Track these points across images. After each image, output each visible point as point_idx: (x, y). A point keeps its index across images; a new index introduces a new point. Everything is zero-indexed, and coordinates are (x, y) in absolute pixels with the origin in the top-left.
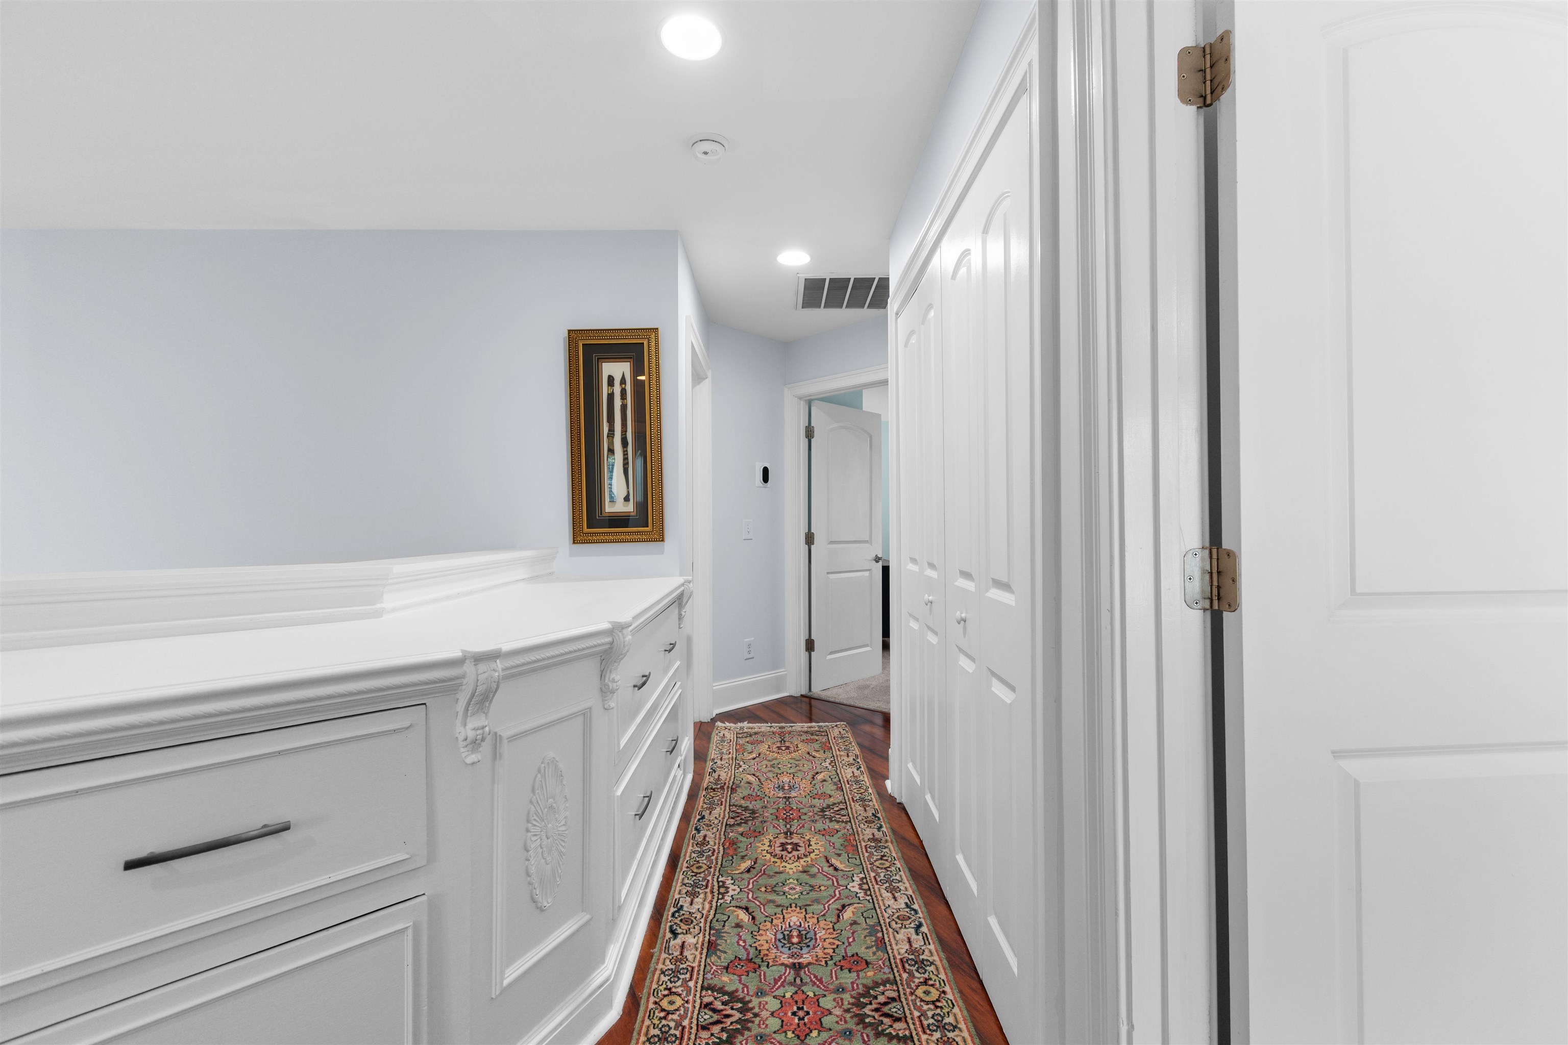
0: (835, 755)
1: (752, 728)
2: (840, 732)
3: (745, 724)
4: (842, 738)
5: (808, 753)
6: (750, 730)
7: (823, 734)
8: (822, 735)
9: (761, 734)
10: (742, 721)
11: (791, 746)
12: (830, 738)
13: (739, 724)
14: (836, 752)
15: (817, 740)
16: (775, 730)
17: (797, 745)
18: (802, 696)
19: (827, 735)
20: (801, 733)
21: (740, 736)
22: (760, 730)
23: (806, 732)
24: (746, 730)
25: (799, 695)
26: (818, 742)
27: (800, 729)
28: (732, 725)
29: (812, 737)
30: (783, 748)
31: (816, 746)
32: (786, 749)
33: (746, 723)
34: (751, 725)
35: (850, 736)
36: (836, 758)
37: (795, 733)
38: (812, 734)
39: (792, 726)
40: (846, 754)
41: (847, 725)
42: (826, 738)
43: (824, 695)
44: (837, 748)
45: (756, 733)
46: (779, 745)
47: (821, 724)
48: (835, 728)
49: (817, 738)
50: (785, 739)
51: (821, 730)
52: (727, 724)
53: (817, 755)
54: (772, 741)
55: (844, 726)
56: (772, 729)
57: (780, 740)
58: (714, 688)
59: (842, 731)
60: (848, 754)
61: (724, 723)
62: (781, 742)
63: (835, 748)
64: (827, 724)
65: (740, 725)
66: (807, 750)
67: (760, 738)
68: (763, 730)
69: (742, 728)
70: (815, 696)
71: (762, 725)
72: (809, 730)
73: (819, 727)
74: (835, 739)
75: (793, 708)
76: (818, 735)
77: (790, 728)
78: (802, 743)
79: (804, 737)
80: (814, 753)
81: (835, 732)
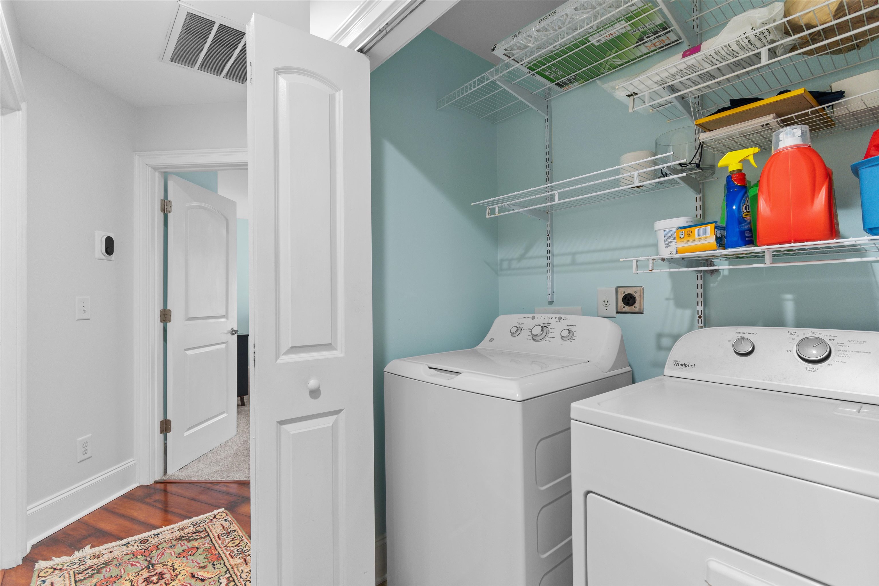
0: (229, 567)
1: (98, 556)
2: (222, 525)
3: (88, 551)
4: (228, 534)
5: (193, 576)
6: (95, 561)
7: (203, 535)
8: (201, 538)
9: (115, 562)
10: (77, 546)
11: (165, 571)
12: (213, 540)
13: (76, 553)
14: (228, 560)
15: (197, 549)
16: (134, 549)
17: (172, 566)
18: (156, 482)
19: (208, 535)
20: (174, 542)
21: (81, 577)
22: (111, 556)
23: (180, 539)
24: (89, 563)
25: (152, 482)
26: (200, 551)
27: (170, 536)
28: (65, 559)
29: (190, 545)
30: (155, 579)
31: (200, 558)
32: (159, 580)
33: (88, 548)
34: (96, 550)
35: (236, 528)
36: (232, 572)
37: (164, 545)
38: (189, 541)
39: (157, 535)
40: (242, 560)
41: (227, 512)
42: (207, 540)
43: (183, 476)
44: (227, 553)
45: (106, 564)
46: (146, 575)
47: (195, 519)
48: (214, 520)
49: (196, 544)
50: (153, 561)
51: (198, 529)
52: (56, 561)
53: (206, 575)
54: (135, 570)
55: (224, 515)
56: (131, 547)
57: (146, 564)
58: (28, 512)
59: (223, 522)
60: (245, 560)
61: (51, 559)
62: (148, 567)
63: (225, 554)
64: (202, 517)
65: (77, 555)
66: (191, 571)
67: (114, 571)
68: (116, 554)
69: (82, 561)
70: (173, 479)
71: (114, 544)
72: (182, 533)
73: (195, 525)
74: (220, 539)
75: (149, 504)
76: (196, 540)
77: (156, 539)
78: (179, 560)
79: (179, 549)
80: (201, 574)
81: (216, 529)
